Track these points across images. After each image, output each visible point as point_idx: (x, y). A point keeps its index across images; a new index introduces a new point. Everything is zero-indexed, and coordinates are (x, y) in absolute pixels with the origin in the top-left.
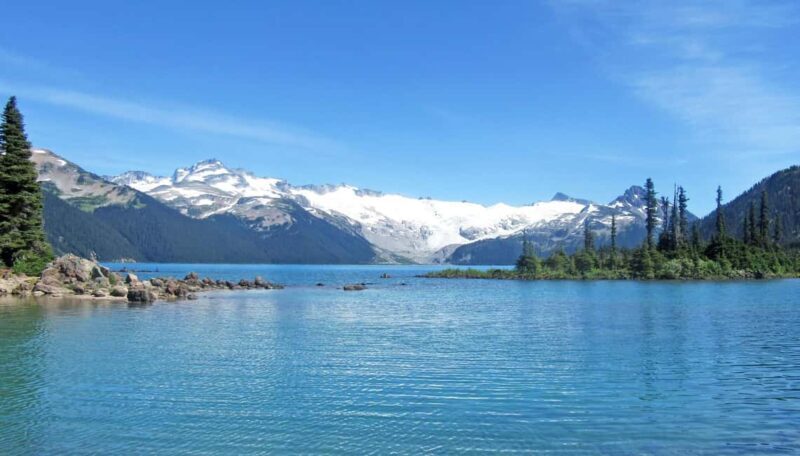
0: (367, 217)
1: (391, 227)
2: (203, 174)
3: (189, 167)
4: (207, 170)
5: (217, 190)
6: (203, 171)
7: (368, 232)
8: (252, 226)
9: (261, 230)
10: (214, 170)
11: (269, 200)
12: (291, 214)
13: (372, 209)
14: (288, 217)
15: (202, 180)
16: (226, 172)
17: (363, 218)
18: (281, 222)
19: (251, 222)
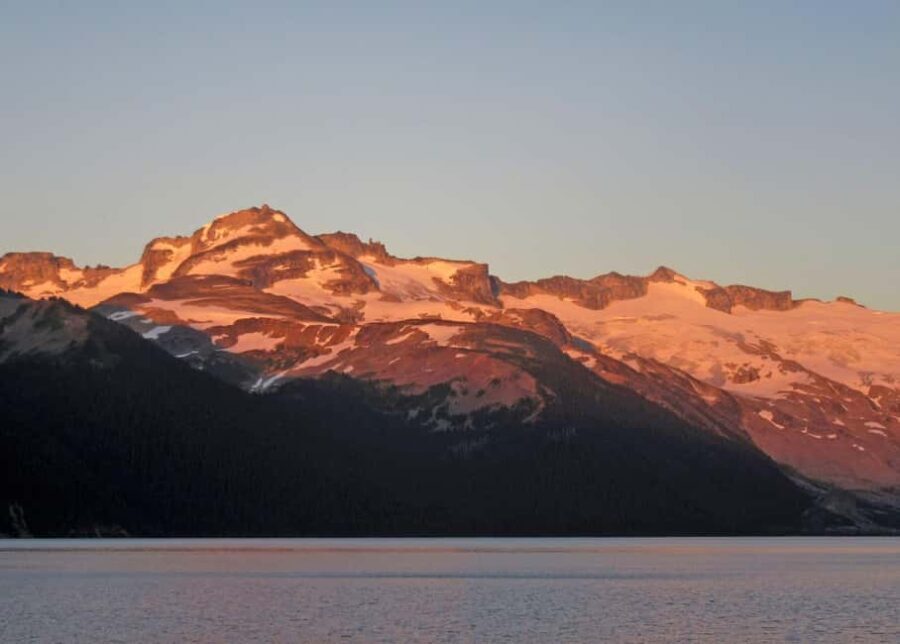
0: (752, 375)
1: (837, 408)
2: (233, 256)
3: (190, 235)
4: (245, 241)
5: (284, 302)
6: (233, 245)
7: (765, 428)
8: (413, 413)
9: (443, 425)
10: (267, 242)
11: (455, 330)
12: (534, 373)
13: (766, 350)
14: (529, 384)
15: (232, 273)
16: (304, 247)
17: (739, 379)
18: (509, 399)
19: (414, 401)
